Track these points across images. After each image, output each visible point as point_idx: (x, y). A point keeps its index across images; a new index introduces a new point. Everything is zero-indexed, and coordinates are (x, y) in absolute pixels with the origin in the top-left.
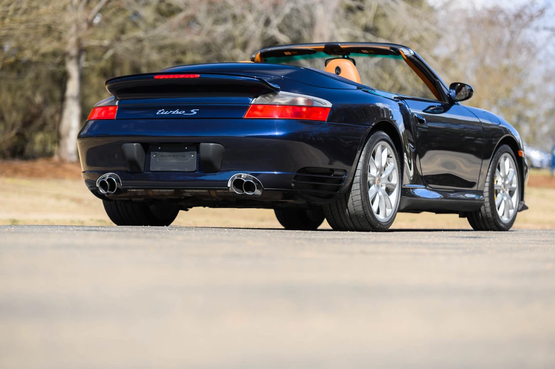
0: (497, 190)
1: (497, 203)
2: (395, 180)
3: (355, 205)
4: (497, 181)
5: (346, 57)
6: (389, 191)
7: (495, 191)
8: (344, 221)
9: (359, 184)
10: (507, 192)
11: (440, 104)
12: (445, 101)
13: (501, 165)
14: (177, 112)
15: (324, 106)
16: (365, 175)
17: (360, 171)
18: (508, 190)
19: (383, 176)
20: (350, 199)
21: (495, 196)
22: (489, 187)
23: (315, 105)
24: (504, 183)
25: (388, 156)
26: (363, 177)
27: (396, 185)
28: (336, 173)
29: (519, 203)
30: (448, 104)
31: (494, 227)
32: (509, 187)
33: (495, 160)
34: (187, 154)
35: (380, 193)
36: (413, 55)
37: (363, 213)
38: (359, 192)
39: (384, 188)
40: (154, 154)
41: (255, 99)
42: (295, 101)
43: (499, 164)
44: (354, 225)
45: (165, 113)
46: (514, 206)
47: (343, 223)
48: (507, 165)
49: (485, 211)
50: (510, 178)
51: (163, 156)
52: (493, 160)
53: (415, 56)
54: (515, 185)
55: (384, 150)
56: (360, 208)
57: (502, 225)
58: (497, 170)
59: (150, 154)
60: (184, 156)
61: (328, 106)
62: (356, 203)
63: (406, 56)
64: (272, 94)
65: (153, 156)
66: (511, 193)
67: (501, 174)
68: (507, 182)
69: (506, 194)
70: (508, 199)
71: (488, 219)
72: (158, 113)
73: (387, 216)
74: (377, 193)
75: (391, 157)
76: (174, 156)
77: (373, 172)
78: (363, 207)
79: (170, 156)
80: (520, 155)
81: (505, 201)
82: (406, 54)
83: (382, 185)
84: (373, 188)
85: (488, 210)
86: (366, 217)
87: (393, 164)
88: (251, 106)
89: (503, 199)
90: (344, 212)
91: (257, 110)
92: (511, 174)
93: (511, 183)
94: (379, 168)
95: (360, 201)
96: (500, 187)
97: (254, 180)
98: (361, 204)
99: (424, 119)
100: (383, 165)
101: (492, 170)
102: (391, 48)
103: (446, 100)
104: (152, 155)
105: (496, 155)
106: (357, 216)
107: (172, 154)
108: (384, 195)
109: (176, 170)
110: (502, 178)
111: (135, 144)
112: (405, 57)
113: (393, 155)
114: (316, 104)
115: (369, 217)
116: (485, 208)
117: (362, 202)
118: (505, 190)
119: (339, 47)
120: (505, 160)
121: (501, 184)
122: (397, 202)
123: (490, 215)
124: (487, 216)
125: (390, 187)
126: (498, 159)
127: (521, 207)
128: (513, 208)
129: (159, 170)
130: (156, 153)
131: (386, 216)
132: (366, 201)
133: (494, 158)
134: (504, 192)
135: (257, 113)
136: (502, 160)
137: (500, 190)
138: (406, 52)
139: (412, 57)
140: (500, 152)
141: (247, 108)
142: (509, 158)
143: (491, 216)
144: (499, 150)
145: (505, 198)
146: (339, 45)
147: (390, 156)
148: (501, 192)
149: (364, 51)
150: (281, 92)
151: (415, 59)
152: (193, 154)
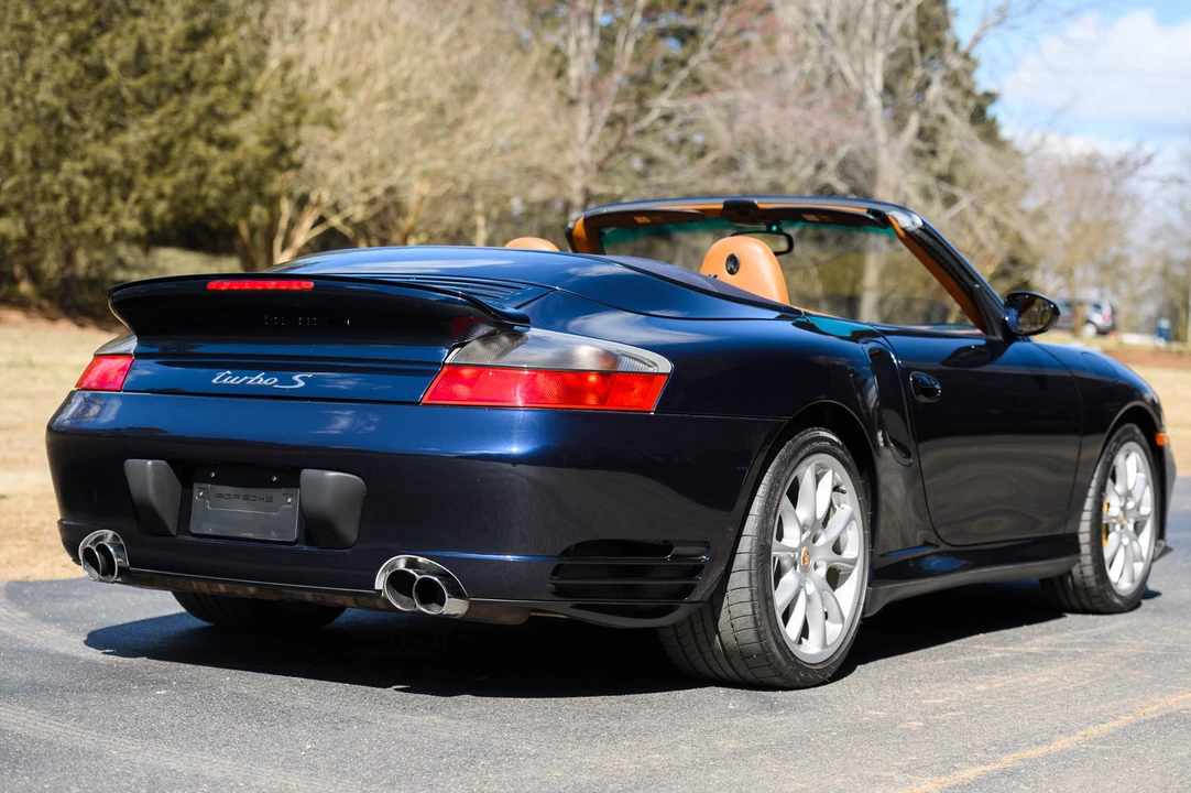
0: (1107, 525)
1: (1107, 554)
2: (854, 548)
3: (737, 627)
4: (1109, 504)
5: (774, 228)
6: (834, 578)
7: (1104, 528)
8: (712, 662)
9: (746, 574)
10: (1131, 527)
11: (982, 342)
12: (995, 334)
13: (1117, 470)
14: (260, 379)
15: (651, 370)
16: (764, 551)
17: (749, 539)
18: (1132, 521)
19: (821, 541)
20: (724, 612)
21: (1104, 536)
22: (1091, 521)
23: (621, 368)
24: (1123, 509)
25: (836, 489)
26: (759, 556)
27: (856, 560)
28: (677, 550)
29: (1156, 545)
30: (1000, 341)
31: (1100, 606)
32: (1134, 514)
33: (1105, 462)
34: (277, 494)
35: (810, 588)
36: (920, 228)
37: (759, 648)
38: (746, 595)
39: (822, 572)
40: (201, 489)
41: (457, 350)
42: (567, 356)
43: (1114, 468)
44: (737, 672)
45: (232, 382)
46: (1144, 555)
47: (710, 668)
48: (1132, 466)
49: (1082, 572)
50: (1137, 496)
51: (220, 496)
52: (1102, 460)
53: (925, 229)
54: (1147, 509)
55: (824, 474)
56: (749, 636)
57: (1117, 601)
58: (1110, 481)
59: (192, 488)
60: (270, 500)
61: (660, 371)
62: (737, 623)
63: (903, 229)
64: (508, 337)
65: (198, 494)
66: (1138, 528)
67: (1119, 488)
68: (1131, 505)
69: (1127, 533)
70: (1131, 541)
71: (1087, 589)
72: (214, 381)
73: (828, 643)
74: (800, 587)
75: (843, 492)
76: (246, 498)
77: (792, 537)
78: (758, 634)
79: (237, 496)
80: (1159, 442)
81: (1125, 547)
82: (903, 226)
83: (819, 563)
84: (789, 578)
85: (1089, 571)
86: (767, 659)
87: (849, 506)
88: (445, 369)
89: (1121, 543)
90: (710, 642)
91: (462, 380)
92: (1141, 484)
93: (1137, 508)
94: (810, 523)
95: (750, 619)
96: (1116, 518)
97: (443, 575)
98: (752, 625)
99: (937, 387)
100: (821, 514)
101: (1098, 483)
102: (869, 211)
103: (997, 329)
104: (196, 491)
105: (1107, 449)
106: (744, 655)
107: (241, 491)
108: (820, 591)
109: (250, 535)
110: (1120, 496)
111: (150, 463)
112: (902, 233)
113: (848, 485)
114: (626, 365)
115: (774, 656)
116: (1081, 566)
117: (755, 621)
118: (1125, 522)
119: (754, 206)
120: (1127, 456)
121: (1118, 510)
122: (859, 603)
123: (1092, 583)
124: (1084, 584)
125: (839, 565)
126: (1113, 458)
127: (1159, 551)
128: (1142, 559)
129: (210, 531)
130: (204, 485)
131: (825, 645)
132: (767, 616)
133: (1104, 456)
134: (1122, 527)
135: (462, 390)
136: (1119, 459)
137: (1114, 524)
138: (903, 221)
139: (918, 232)
140: (1118, 440)
141: (434, 373)
142: (1137, 451)
143: (1094, 584)
144: (1114, 438)
145: (1126, 541)
146: (756, 202)
147: (843, 488)
148: (1118, 527)
149: (809, 217)
150: (534, 332)
151: (926, 237)
152: (291, 496)
